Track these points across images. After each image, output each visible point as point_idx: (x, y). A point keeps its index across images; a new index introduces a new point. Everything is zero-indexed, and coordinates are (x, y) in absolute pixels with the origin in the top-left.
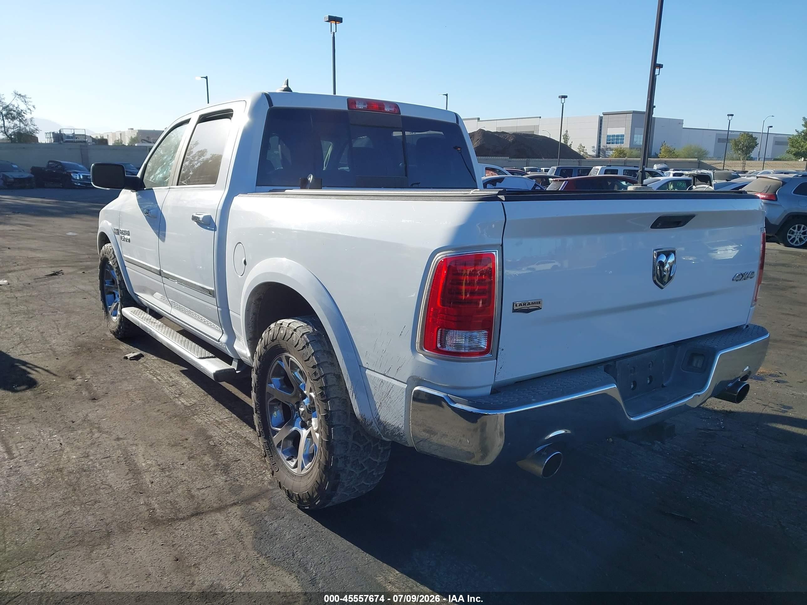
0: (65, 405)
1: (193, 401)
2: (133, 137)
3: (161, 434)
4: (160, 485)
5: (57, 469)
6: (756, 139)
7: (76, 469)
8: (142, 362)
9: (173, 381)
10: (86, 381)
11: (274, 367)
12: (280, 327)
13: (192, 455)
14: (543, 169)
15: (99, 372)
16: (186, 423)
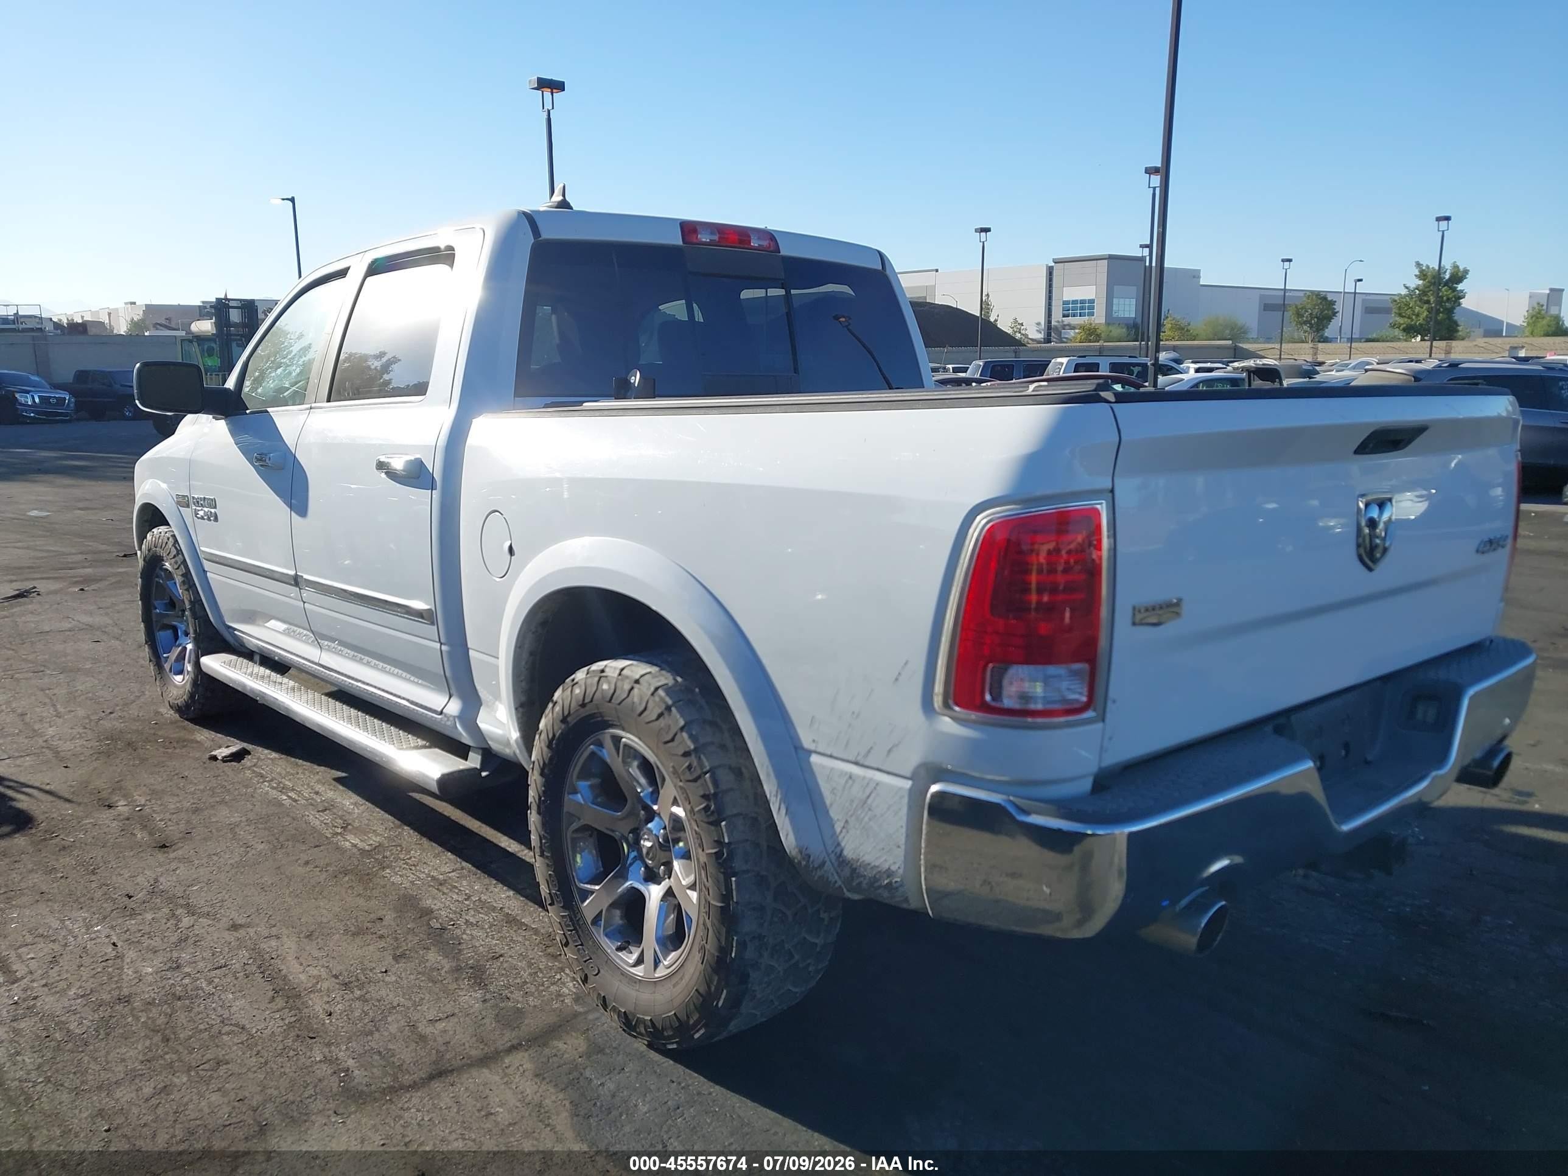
0: (105, 863)
1: (374, 838)
2: (135, 319)
3: (325, 911)
4: (349, 1019)
5: (119, 999)
6: (1333, 303)
7: (160, 995)
8: (249, 764)
9: (322, 801)
10: (137, 809)
11: (582, 760)
12: (600, 677)
13: (401, 950)
14: (950, 366)
15: (163, 790)
16: (371, 885)
